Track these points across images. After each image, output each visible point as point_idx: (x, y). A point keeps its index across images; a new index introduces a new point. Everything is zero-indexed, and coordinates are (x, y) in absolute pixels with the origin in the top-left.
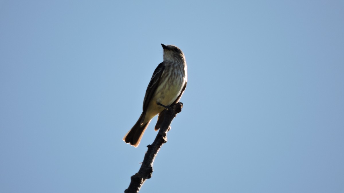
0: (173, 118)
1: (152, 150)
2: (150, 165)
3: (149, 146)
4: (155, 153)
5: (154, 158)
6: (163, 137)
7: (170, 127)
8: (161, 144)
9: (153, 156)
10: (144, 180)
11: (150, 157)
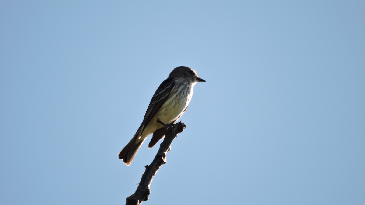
0: (174, 138)
1: (150, 171)
2: (148, 187)
3: (147, 167)
4: (153, 174)
5: (152, 179)
6: (162, 157)
7: (170, 147)
8: (160, 165)
9: (151, 177)
10: (140, 202)
11: (148, 178)
